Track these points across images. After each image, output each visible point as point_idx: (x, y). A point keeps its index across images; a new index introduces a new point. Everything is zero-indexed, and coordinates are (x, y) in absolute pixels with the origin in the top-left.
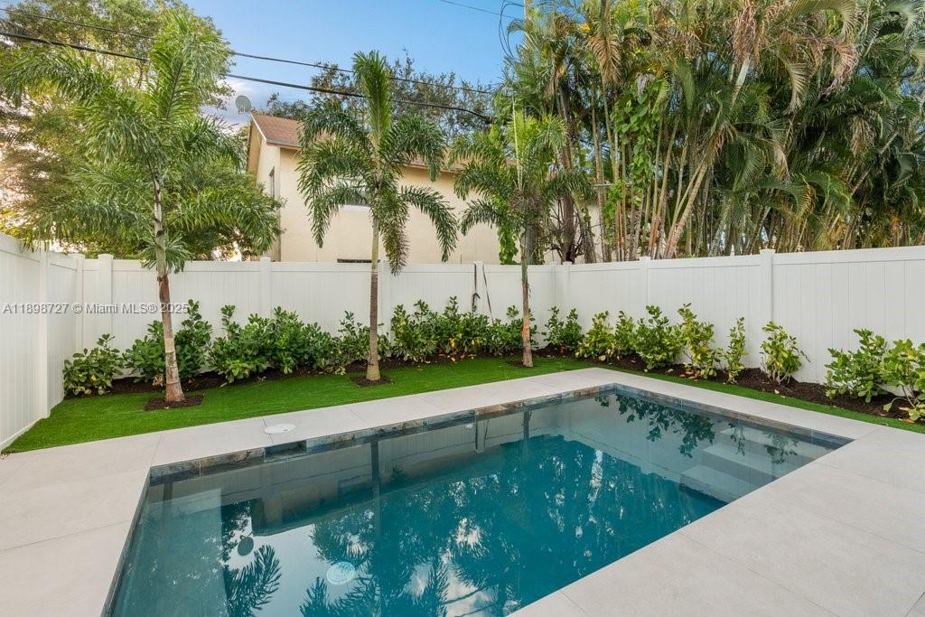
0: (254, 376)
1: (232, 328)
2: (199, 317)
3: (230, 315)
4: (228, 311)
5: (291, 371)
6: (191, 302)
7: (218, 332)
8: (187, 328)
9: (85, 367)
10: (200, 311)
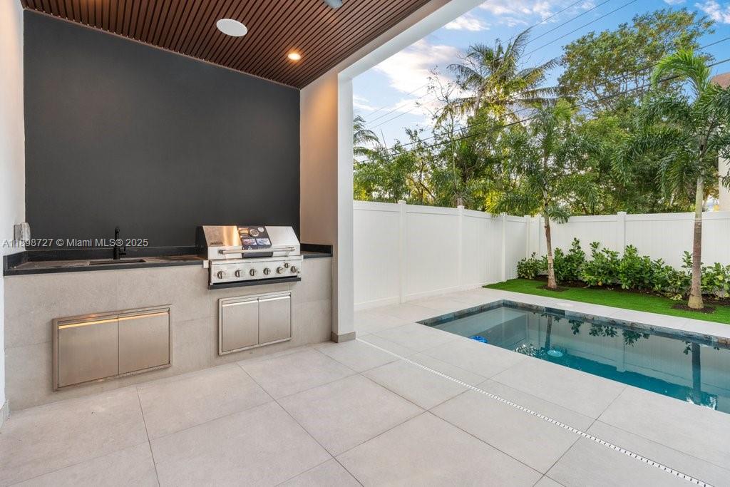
0: (605, 286)
1: (596, 255)
2: (579, 248)
3: (596, 247)
4: (595, 245)
5: (627, 288)
6: (575, 239)
7: (589, 257)
8: (573, 253)
9: (526, 266)
10: (580, 245)
